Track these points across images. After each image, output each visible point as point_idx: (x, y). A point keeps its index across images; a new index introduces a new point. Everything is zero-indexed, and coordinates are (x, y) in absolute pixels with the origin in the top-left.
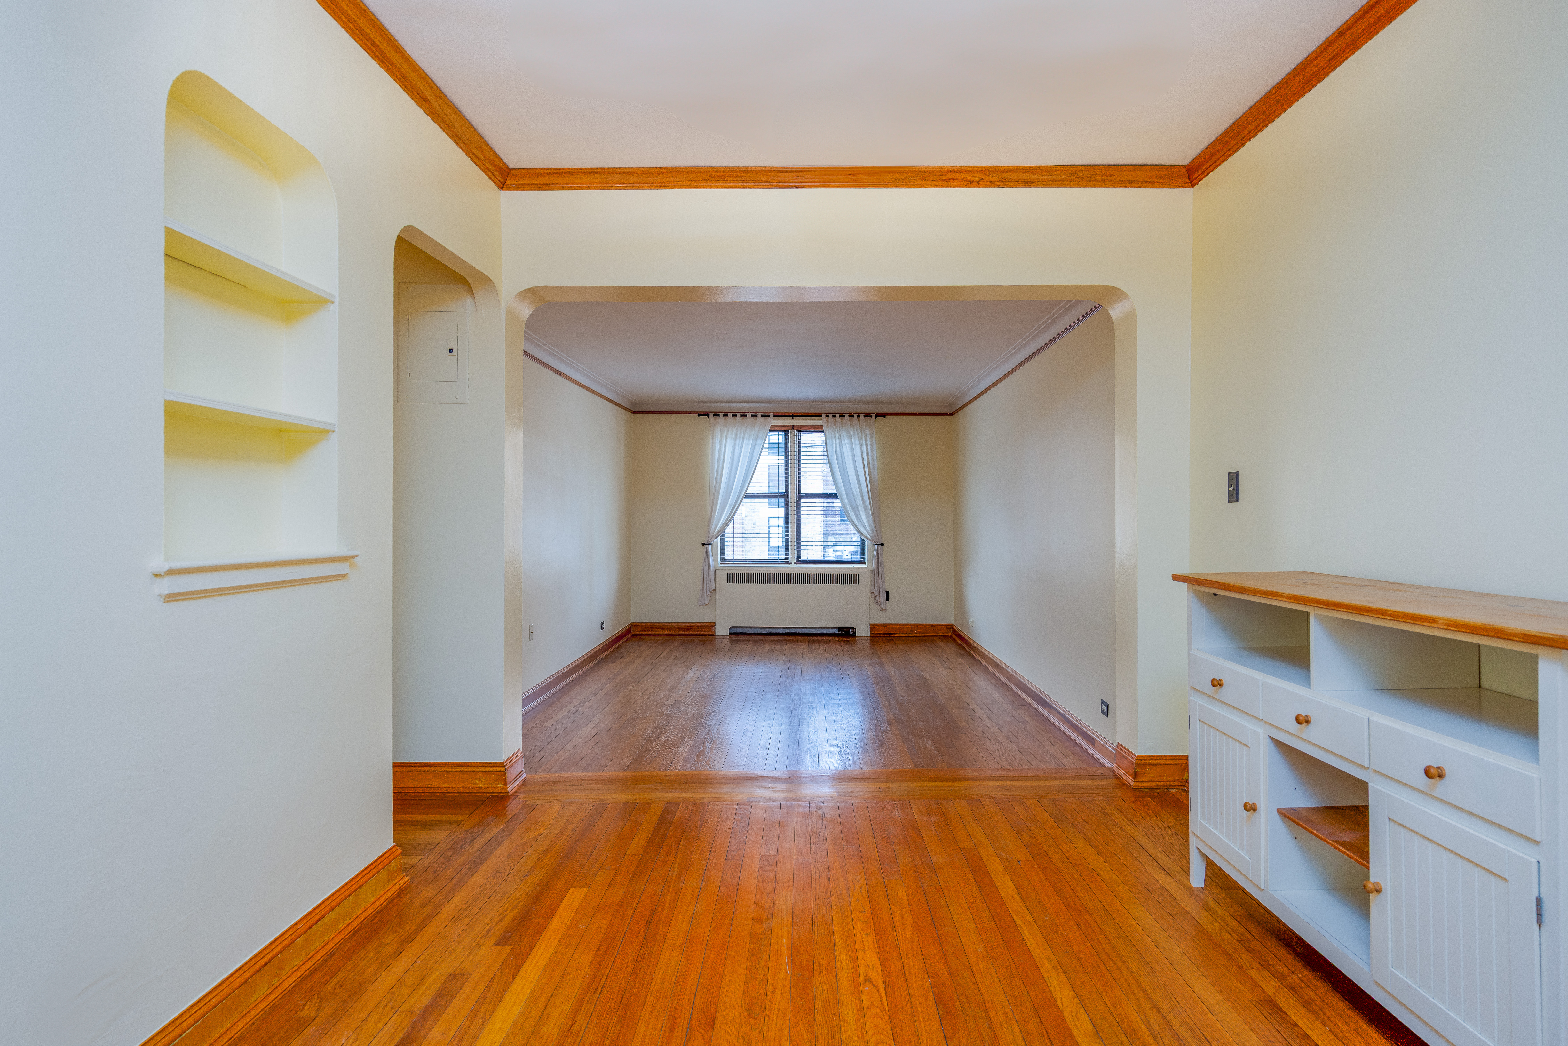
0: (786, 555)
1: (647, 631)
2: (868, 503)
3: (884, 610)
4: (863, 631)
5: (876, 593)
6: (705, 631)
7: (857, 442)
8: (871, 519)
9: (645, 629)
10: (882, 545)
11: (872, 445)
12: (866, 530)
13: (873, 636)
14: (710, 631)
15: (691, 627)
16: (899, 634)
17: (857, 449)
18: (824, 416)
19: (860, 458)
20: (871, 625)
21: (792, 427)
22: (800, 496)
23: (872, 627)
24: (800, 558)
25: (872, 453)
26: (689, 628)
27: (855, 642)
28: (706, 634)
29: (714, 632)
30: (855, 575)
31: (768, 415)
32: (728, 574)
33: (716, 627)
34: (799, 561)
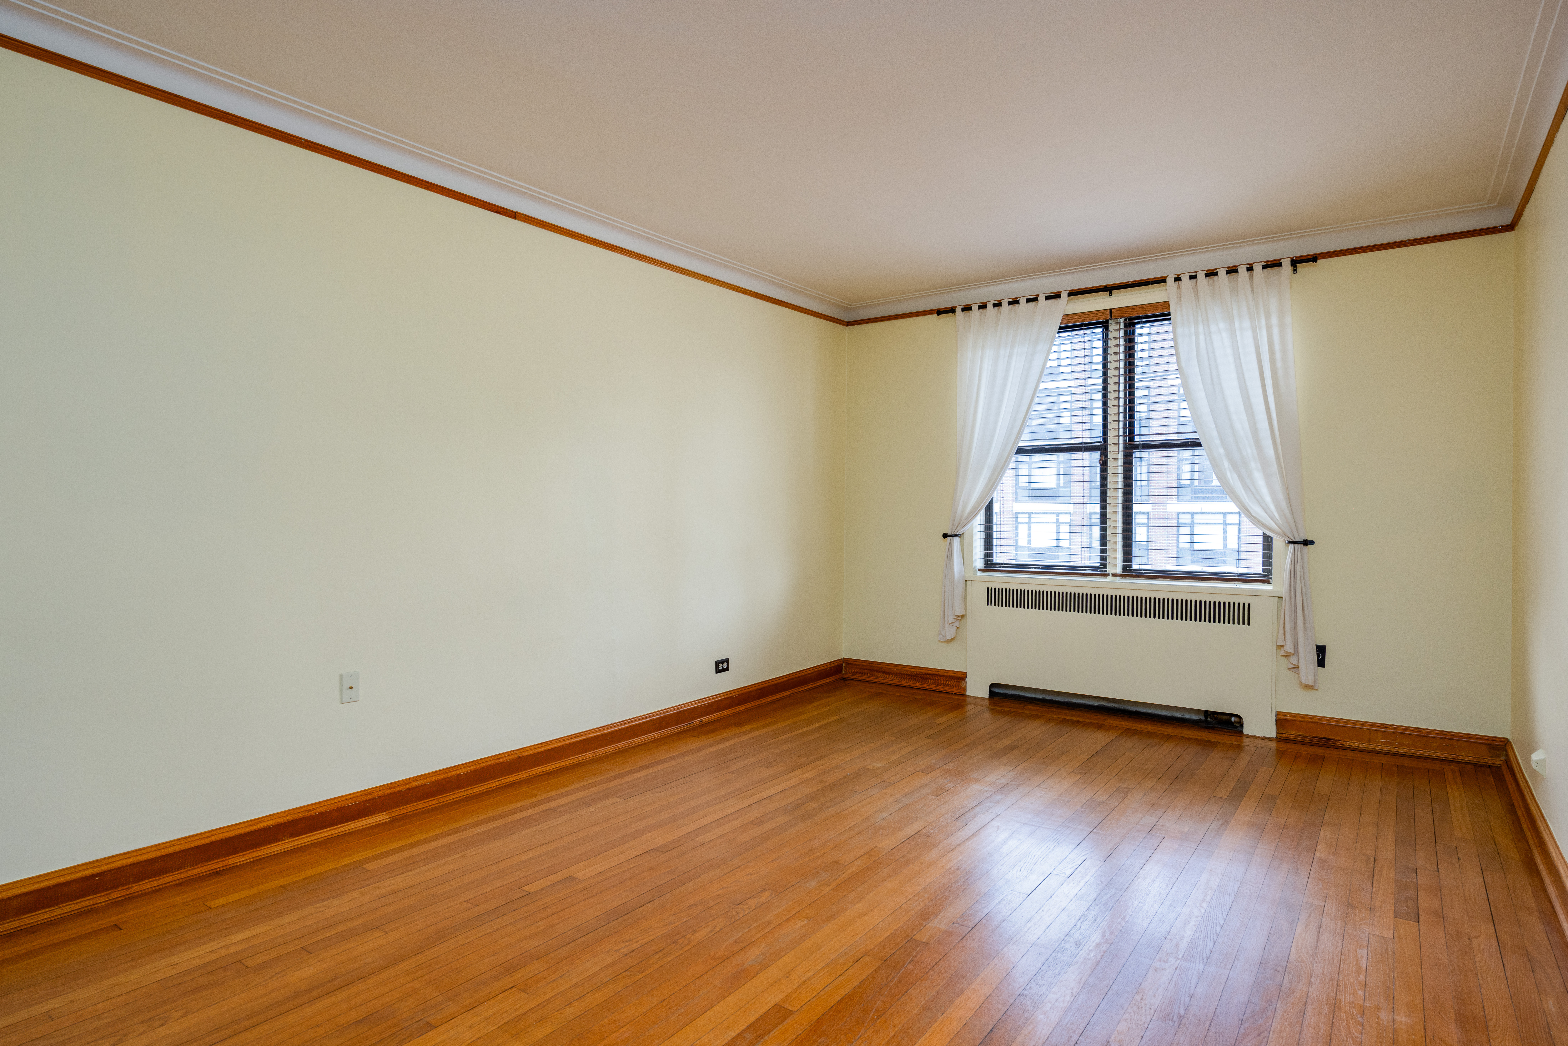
0: (1103, 559)
1: (865, 673)
2: (1270, 452)
3: (1312, 686)
4: (1260, 726)
5: (1289, 648)
6: (950, 686)
7: (1247, 324)
8: (1278, 487)
9: (862, 671)
10: (1306, 543)
11: (1282, 325)
12: (1266, 510)
13: (1280, 739)
14: (958, 686)
15: (928, 676)
16: (1350, 743)
17: (1246, 339)
19: (1254, 358)
20: (1278, 713)
21: (1108, 312)
22: (1131, 446)
23: (1282, 721)
24: (1131, 566)
25: (1283, 342)
27: (1239, 748)
28: (952, 690)
29: (965, 689)
30: (1249, 605)
31: (1057, 296)
32: (988, 588)
33: (968, 679)
34: (1128, 571)
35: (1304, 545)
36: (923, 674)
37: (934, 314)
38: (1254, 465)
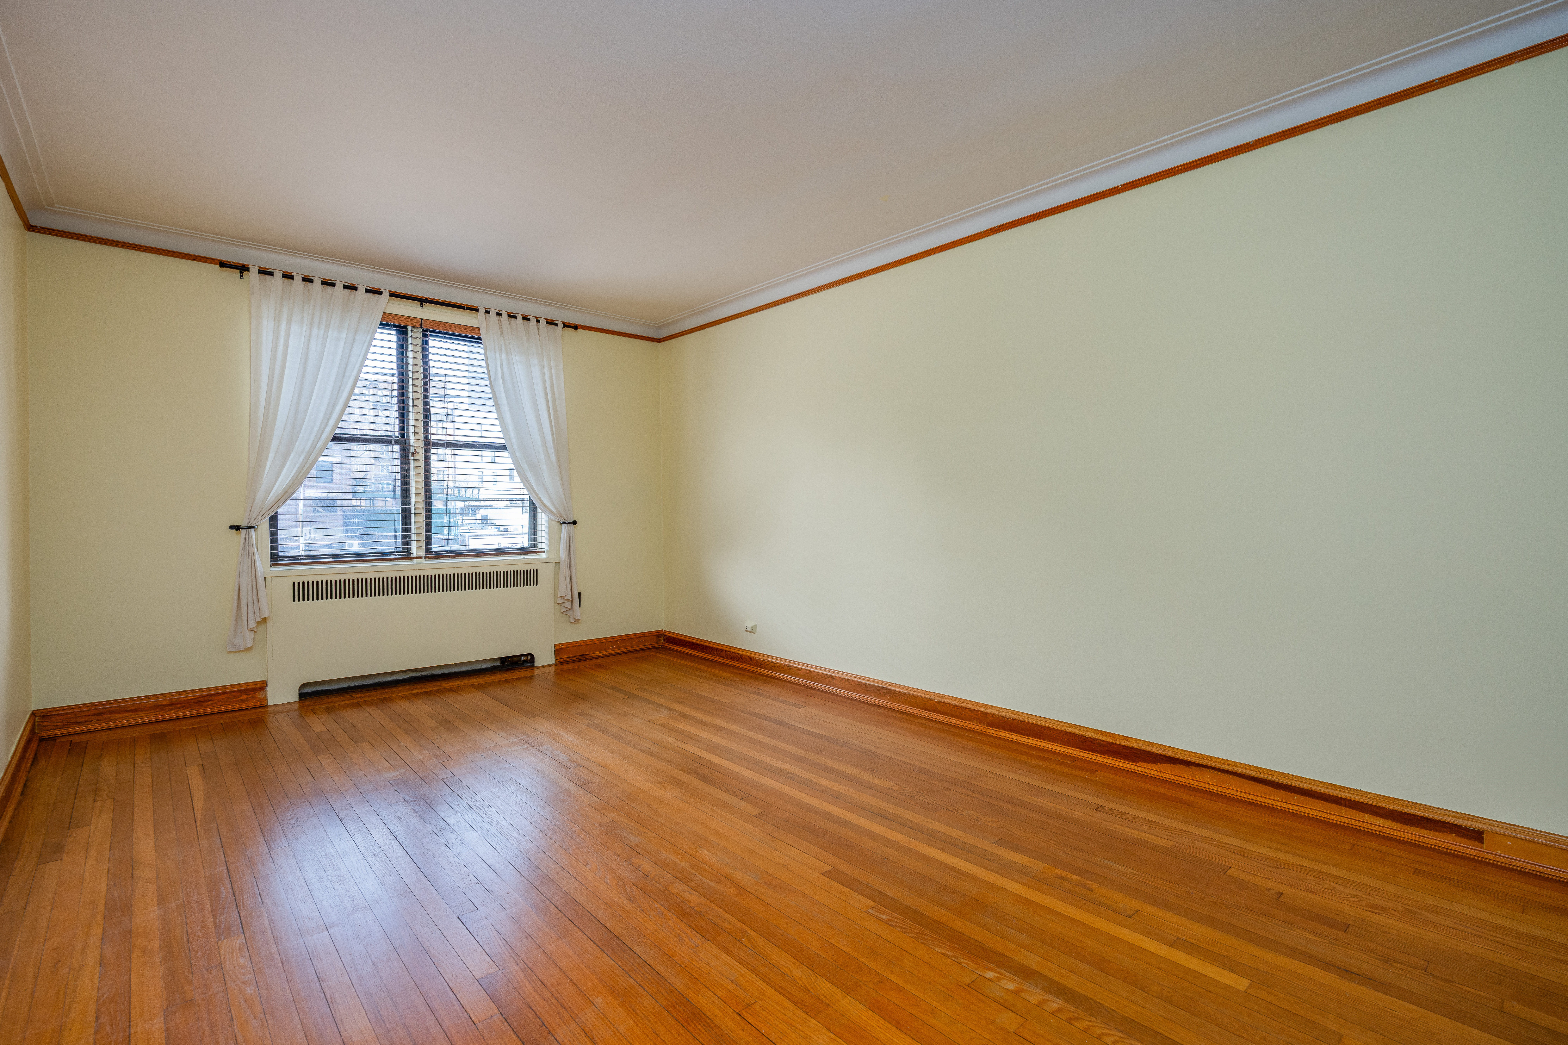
0: (406, 544)
1: (85, 722)
2: (553, 458)
3: (576, 621)
4: (545, 658)
5: (567, 597)
6: (242, 701)
7: (536, 362)
8: (558, 483)
11: (558, 369)
12: (551, 500)
13: (559, 663)
14: (256, 698)
16: (596, 654)
17: (536, 372)
18: (482, 311)
19: (541, 387)
20: (555, 646)
21: (419, 321)
22: (429, 442)
23: (559, 650)
24: (433, 549)
25: (559, 380)
26: (201, 700)
27: (531, 676)
28: (244, 706)
29: (265, 699)
30: (537, 570)
31: (379, 292)
32: (294, 584)
33: (268, 688)
34: (430, 553)
35: (573, 524)
36: (198, 698)
37: (217, 264)
38: (544, 467)
